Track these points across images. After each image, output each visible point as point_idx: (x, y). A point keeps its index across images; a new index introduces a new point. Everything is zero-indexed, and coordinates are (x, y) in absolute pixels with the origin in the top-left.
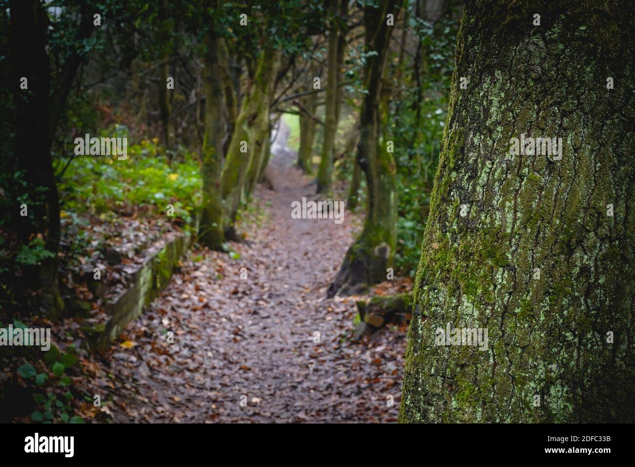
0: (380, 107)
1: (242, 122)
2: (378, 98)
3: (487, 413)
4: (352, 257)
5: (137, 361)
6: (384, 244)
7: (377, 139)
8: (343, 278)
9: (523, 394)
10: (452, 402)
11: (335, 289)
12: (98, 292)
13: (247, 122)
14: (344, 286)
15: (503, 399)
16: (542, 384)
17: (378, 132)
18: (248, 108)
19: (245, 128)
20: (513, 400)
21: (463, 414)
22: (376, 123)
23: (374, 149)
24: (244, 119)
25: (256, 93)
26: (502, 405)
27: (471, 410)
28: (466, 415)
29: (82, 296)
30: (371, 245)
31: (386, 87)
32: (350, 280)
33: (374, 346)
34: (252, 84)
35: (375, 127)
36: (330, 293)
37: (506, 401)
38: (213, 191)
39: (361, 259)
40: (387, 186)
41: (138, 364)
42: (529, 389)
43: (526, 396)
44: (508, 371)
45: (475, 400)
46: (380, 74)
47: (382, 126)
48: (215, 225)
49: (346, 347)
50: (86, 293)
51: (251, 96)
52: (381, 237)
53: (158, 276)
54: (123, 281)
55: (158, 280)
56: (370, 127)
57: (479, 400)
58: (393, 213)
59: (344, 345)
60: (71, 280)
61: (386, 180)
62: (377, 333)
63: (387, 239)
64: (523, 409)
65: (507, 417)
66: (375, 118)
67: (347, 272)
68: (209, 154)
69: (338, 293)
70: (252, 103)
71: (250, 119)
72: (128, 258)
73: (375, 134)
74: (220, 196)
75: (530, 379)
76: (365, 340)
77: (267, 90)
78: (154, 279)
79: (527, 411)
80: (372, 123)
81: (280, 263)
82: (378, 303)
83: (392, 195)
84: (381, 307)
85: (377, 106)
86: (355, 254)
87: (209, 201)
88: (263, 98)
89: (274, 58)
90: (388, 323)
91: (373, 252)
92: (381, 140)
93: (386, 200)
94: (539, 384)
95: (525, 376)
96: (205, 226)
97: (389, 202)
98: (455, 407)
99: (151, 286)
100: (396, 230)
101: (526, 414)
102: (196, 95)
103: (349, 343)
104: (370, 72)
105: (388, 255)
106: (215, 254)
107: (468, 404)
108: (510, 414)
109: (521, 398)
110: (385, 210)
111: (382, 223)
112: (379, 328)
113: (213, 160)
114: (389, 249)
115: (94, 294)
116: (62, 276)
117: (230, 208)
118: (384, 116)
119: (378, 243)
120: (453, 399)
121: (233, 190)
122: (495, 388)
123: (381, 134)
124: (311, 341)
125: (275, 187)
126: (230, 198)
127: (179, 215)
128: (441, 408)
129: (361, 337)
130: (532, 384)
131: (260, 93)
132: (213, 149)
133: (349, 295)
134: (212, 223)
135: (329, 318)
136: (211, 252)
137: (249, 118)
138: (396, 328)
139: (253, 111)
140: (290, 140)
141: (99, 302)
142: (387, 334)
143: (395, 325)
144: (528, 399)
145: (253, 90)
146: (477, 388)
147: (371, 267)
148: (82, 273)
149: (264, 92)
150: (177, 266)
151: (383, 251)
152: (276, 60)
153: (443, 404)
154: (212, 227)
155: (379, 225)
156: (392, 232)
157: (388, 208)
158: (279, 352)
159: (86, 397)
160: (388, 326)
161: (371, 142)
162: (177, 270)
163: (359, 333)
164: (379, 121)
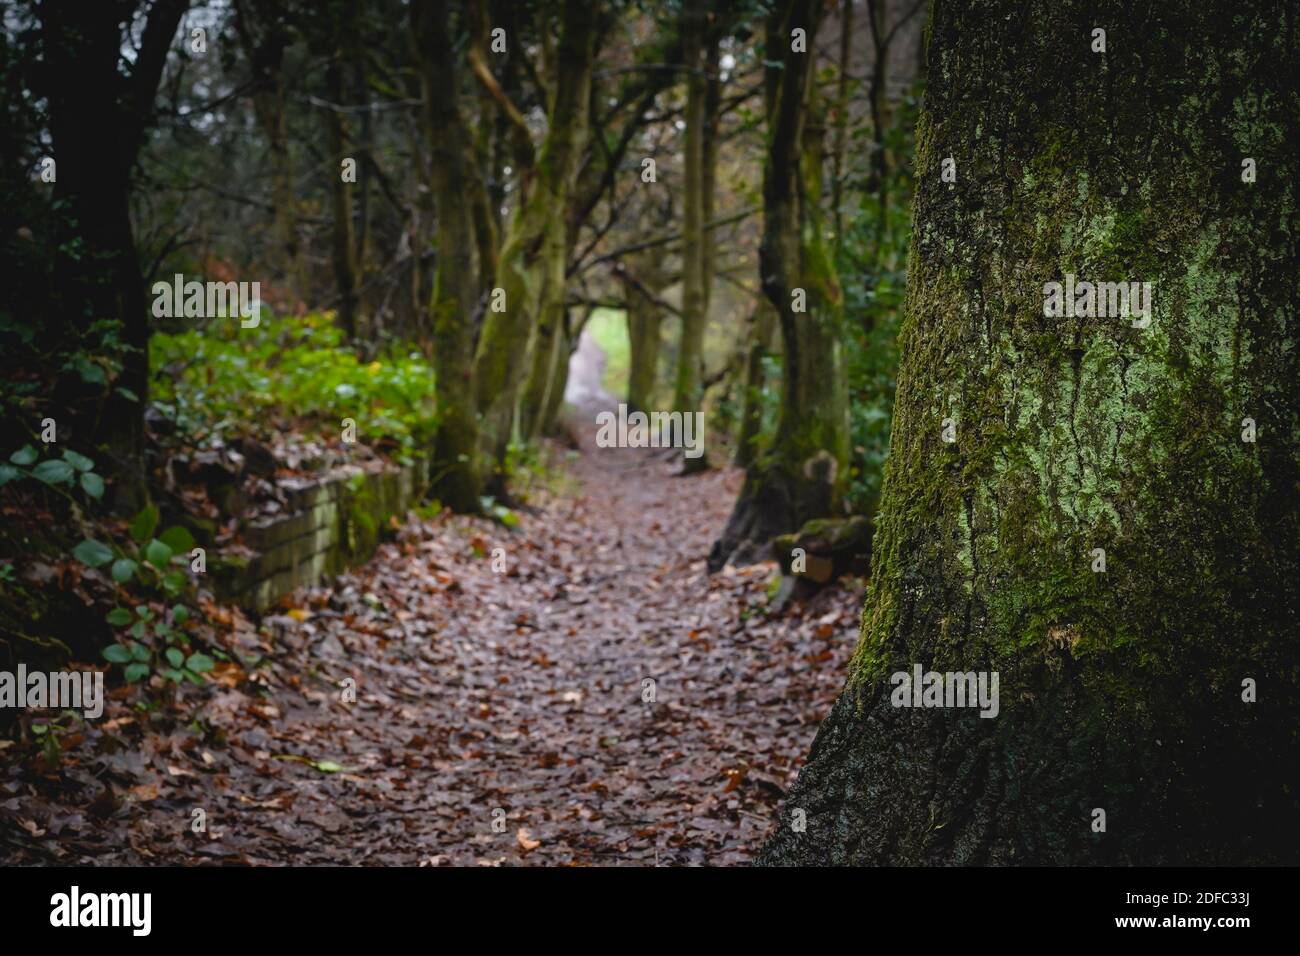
0: (804, 164)
1: (512, 256)
2: (798, 145)
3: (1100, 178)
4: (756, 483)
5: (317, 633)
6: (823, 454)
7: (800, 233)
8: (740, 529)
9: (1175, 124)
10: (1023, 176)
11: (723, 551)
12: (229, 505)
13: (521, 255)
14: (742, 546)
15: (1133, 142)
16: (1214, 95)
17: (801, 218)
18: (523, 228)
19: (518, 267)
20: (1155, 142)
21: (1050, 195)
22: (796, 200)
23: (792, 255)
24: (516, 249)
25: (539, 195)
26: (1131, 155)
27: (1066, 179)
28: (1055, 195)
29: (194, 510)
30: (797, 456)
31: (814, 125)
32: (754, 533)
33: (816, 616)
34: (529, 178)
35: (796, 208)
36: (715, 562)
37: (1141, 145)
38: (457, 389)
39: (776, 485)
40: (825, 331)
41: (319, 637)
42: (1187, 112)
43: (1182, 127)
44: (1140, 81)
45: (1074, 156)
46: (801, 94)
47: (808, 206)
48: (463, 458)
49: (756, 627)
50: (204, 506)
51: (529, 203)
52: (816, 437)
53: (351, 523)
54: (280, 497)
55: (351, 531)
56: (783, 208)
57: (1081, 155)
58: (841, 389)
59: (752, 622)
60: (171, 478)
61: (822, 319)
62: (821, 595)
63: (830, 441)
64: (1177, 155)
65: (1144, 181)
66: (793, 189)
67: (748, 515)
68: (445, 313)
69: (731, 560)
70: (533, 216)
71: (529, 250)
72: (288, 468)
73: (795, 223)
74: (471, 402)
75: (1189, 90)
76: (797, 609)
77: (562, 190)
78: (342, 526)
79: (1186, 159)
80: (787, 199)
81: (603, 542)
82: (820, 533)
83: (837, 349)
84: (826, 541)
85: (796, 163)
86: (764, 476)
87: (449, 411)
88: (553, 205)
89: (574, 122)
90: (843, 574)
91: (802, 472)
92: (808, 234)
93: (823, 360)
94: (1209, 96)
95: (1179, 85)
96: (442, 462)
97: (831, 364)
98: (1030, 186)
99: (336, 539)
100: (847, 427)
101: (1185, 165)
102: (411, 242)
103: (762, 619)
104: (780, 92)
105: (833, 476)
106: (465, 521)
107: (1058, 171)
108: (1149, 173)
109: (1171, 133)
110: (822, 383)
111: (817, 410)
112: (824, 585)
113: (455, 325)
114: (834, 465)
115: (220, 507)
116: (154, 464)
117: (494, 436)
118: (810, 185)
119: (810, 452)
120: (1026, 170)
121: (499, 398)
122: (1116, 122)
123: (808, 223)
124: (680, 627)
125: (582, 444)
126: (494, 415)
127: (388, 432)
128: (1000, 201)
129: (787, 606)
130: (1194, 101)
131: (548, 196)
132: (453, 301)
133: (755, 563)
134: (457, 455)
135: (714, 596)
136: (456, 518)
137: (524, 248)
138: (859, 581)
139: (534, 233)
140: (608, 377)
141: (233, 524)
142: (843, 595)
143: (857, 576)
144: (1186, 132)
145: (532, 190)
146: (1076, 132)
147: (799, 503)
148: (195, 466)
149: (554, 192)
150: (388, 527)
151: (822, 468)
152: (578, 126)
153: (1005, 191)
154: (457, 462)
155: (812, 413)
156: (839, 429)
157: (829, 376)
158: (613, 646)
159: (215, 652)
160: (844, 579)
161: (787, 241)
162: (389, 536)
163: (783, 598)
164: (802, 195)
